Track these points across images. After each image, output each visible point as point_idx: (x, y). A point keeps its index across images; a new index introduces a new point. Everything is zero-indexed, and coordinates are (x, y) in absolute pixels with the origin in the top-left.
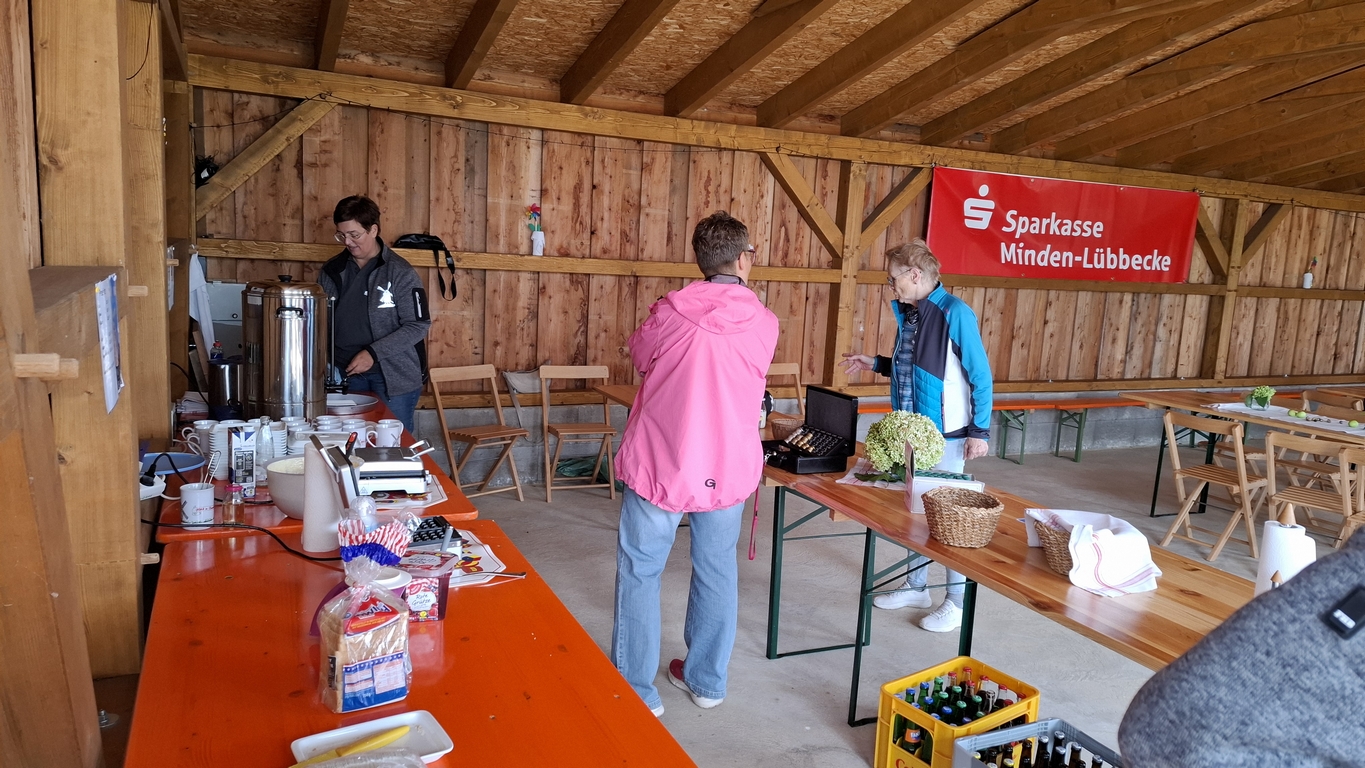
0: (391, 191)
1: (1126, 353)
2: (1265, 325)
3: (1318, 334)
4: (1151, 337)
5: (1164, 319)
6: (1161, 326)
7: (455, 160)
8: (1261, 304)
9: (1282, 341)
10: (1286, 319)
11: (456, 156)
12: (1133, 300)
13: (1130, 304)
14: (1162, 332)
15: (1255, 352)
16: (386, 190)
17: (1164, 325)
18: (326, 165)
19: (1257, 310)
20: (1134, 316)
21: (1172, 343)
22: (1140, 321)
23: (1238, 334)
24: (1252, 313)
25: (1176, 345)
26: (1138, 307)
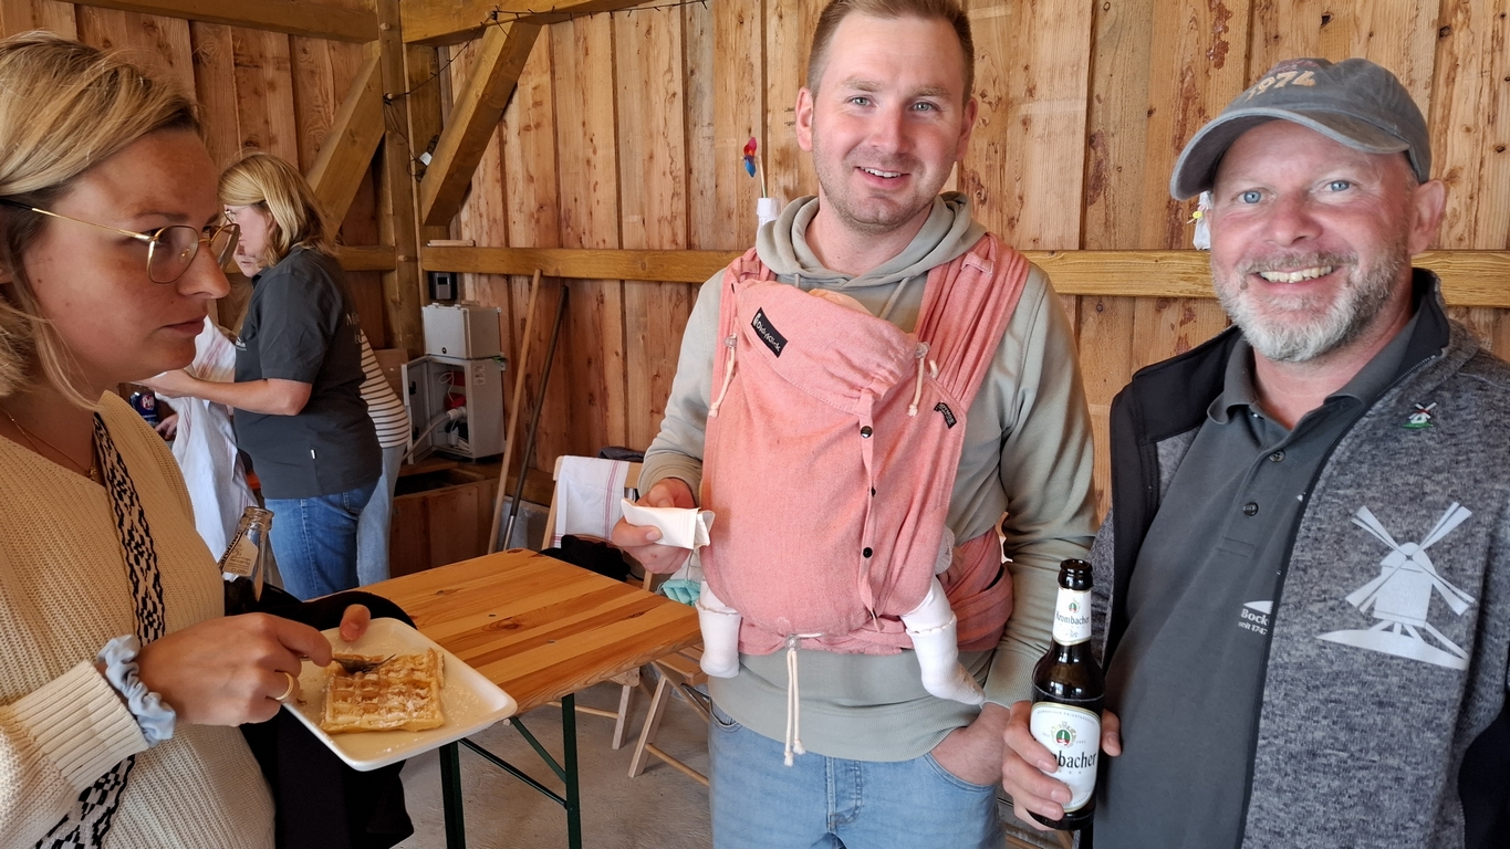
0: (599, 152)
7: (668, 77)
11: (670, 70)
16: (595, 152)
18: (538, 126)
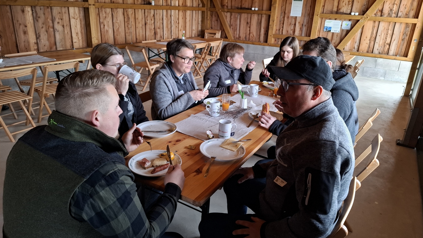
1: (37, 38)
2: (118, 21)
3: (145, 24)
4: (52, 30)
5: (57, 20)
6: (56, 23)
8: (114, 12)
9: (128, 28)
10: (129, 18)
12: (32, 10)
13: (30, 12)
14: (57, 26)
15: (116, 34)
17: (58, 23)
19: (112, 14)
20: (36, 19)
21: (66, 32)
22: (41, 21)
23: (104, 26)
24: (110, 16)
25: (69, 33)
26: (37, 14)
